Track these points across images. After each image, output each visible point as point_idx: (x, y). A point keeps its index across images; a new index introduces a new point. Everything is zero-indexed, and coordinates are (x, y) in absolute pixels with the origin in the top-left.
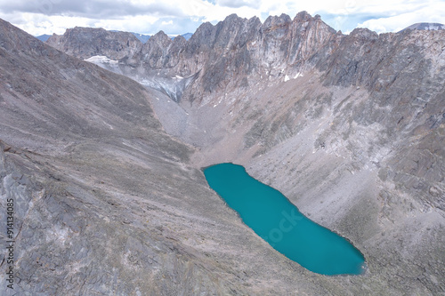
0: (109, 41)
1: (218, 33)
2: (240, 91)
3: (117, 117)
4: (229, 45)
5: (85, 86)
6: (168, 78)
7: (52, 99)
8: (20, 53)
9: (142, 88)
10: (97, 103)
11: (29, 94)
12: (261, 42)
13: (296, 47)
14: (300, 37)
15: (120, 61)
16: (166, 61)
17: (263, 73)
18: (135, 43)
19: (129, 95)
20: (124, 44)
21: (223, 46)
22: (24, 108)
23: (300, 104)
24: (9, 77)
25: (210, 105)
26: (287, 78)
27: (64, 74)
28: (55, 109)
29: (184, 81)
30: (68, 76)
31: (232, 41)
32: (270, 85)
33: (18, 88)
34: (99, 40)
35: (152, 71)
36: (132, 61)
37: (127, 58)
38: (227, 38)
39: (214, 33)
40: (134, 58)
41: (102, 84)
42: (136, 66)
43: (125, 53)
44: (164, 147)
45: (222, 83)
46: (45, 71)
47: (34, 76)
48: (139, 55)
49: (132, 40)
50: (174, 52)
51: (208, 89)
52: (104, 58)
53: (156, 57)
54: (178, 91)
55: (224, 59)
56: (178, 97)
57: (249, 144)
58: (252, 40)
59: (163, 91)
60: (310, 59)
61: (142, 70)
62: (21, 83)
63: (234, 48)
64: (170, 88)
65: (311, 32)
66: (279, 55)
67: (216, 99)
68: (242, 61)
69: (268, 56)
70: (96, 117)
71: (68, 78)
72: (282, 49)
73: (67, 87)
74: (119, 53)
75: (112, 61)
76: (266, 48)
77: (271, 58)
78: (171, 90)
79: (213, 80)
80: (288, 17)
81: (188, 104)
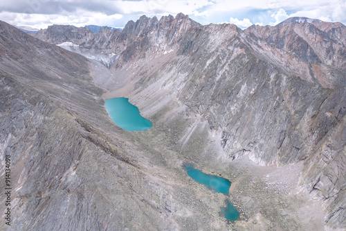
0: (74, 33)
1: (136, 26)
2: (141, 60)
3: (66, 74)
4: (139, 34)
5: (50, 57)
6: (106, 55)
7: (28, 62)
8: (15, 40)
9: (87, 60)
10: (56, 66)
11: (16, 59)
12: (156, 32)
13: (173, 34)
14: (176, 29)
15: (80, 45)
16: (108, 45)
17: (154, 50)
18: (90, 34)
19: (77, 63)
20: (83, 34)
21: (137, 35)
22: (13, 65)
23: (164, 66)
24: (7, 51)
25: (125, 69)
26: (166, 52)
27: (39, 51)
28: (29, 67)
29: (115, 56)
30: (41, 52)
31: (141, 31)
32: (156, 57)
33: (11, 56)
34: (68, 32)
35: (99, 51)
36: (87, 45)
37: (84, 43)
38: (139, 30)
39: (134, 27)
40: (88, 43)
41: (60, 57)
42: (90, 48)
43: (83, 40)
44: (89, 89)
45: (133, 56)
46: (27, 49)
47: (21, 51)
48: (93, 41)
49: (88, 32)
50: (113, 39)
51: (125, 60)
52: (71, 44)
53: (102, 42)
54: (111, 62)
55: (135, 42)
56: (110, 66)
57: (136, 88)
58: (151, 31)
59: (102, 62)
60: (178, 41)
61: (93, 50)
62: (13, 54)
63: (142, 36)
64: (106, 60)
65: (182, 25)
66: (164, 39)
67: (128, 66)
68: (145, 43)
69: (159, 41)
70: (53, 73)
71: (41, 53)
72: (166, 36)
73: (39, 57)
74: (80, 40)
75: (75, 45)
76: (158, 35)
77: (160, 41)
78: (107, 61)
79: (128, 55)
80: (172, 16)
81: (114, 69)
